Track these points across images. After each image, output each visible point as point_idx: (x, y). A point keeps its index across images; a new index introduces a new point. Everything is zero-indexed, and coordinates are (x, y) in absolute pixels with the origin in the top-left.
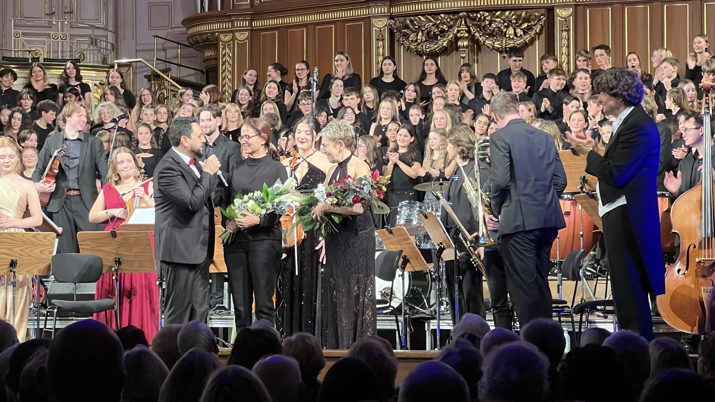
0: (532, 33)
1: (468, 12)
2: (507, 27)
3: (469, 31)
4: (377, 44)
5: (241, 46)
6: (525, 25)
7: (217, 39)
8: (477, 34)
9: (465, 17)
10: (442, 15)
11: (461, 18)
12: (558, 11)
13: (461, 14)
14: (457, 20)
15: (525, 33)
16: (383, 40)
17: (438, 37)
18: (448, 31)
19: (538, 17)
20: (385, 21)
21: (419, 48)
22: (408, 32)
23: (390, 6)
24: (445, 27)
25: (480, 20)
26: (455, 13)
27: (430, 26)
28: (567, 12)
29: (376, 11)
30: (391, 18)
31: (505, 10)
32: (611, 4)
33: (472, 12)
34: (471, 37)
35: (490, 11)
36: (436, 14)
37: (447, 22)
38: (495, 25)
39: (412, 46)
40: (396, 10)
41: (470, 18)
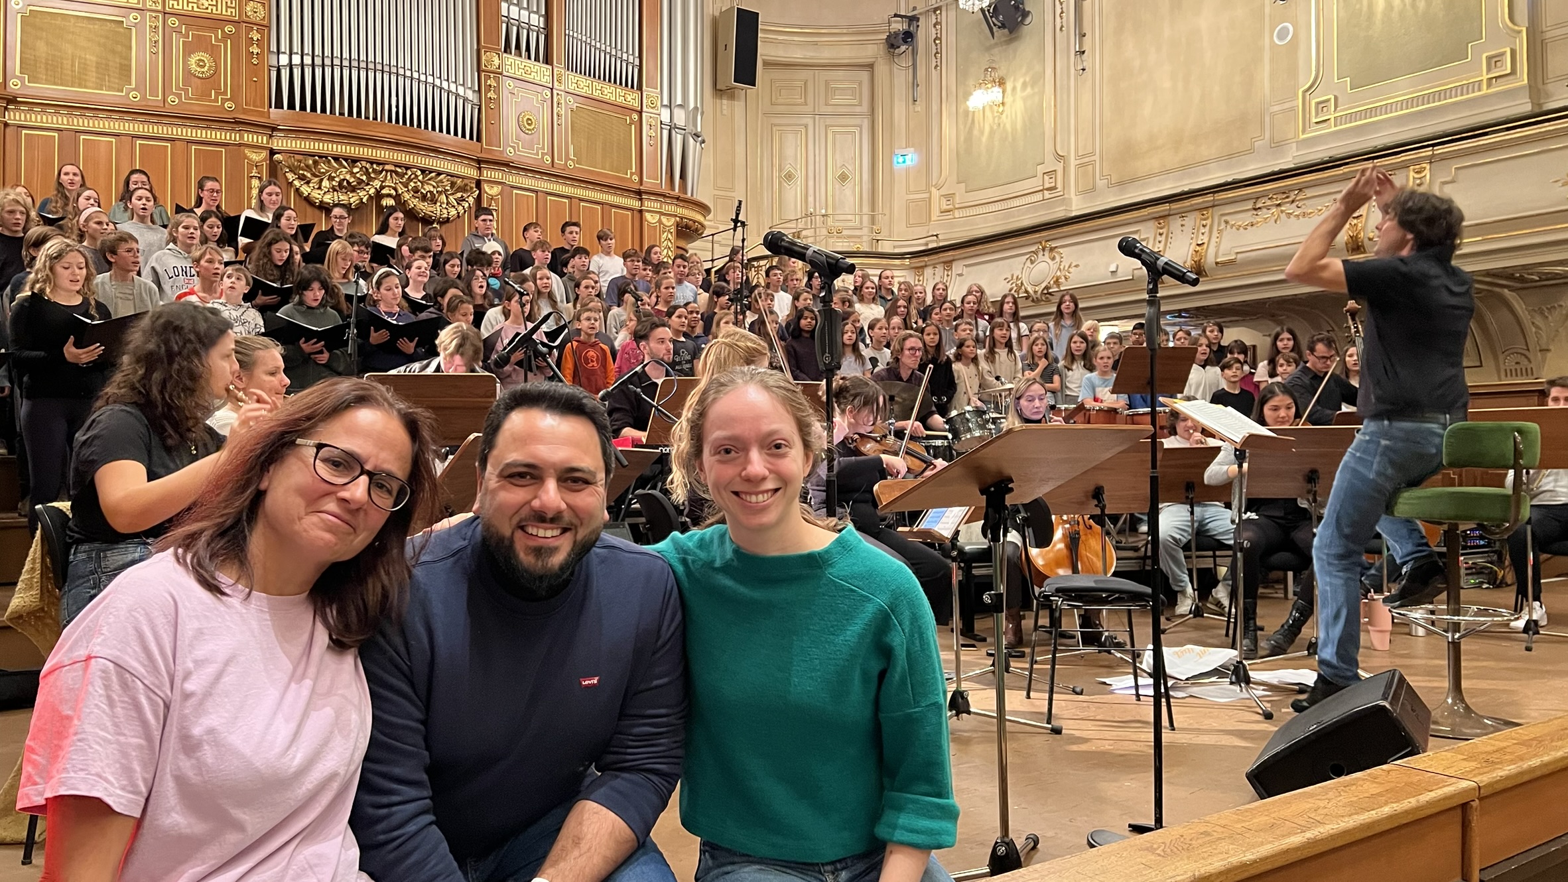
0: (466, 205)
1: (396, 166)
2: (440, 193)
3: (395, 189)
4: (249, 182)
6: (459, 195)
8: (407, 196)
9: (392, 171)
10: (364, 163)
11: (387, 171)
12: (486, 187)
13: (387, 167)
14: (381, 172)
17: (353, 190)
18: (368, 184)
19: (471, 188)
20: (264, 154)
21: (327, 199)
22: (309, 175)
23: (271, 136)
24: (364, 178)
25: (410, 180)
26: (379, 164)
27: (344, 174)
28: (494, 190)
29: (248, 138)
30: (272, 152)
31: (439, 174)
32: (536, 192)
33: (400, 167)
34: (397, 197)
35: (423, 171)
36: (354, 161)
37: (367, 173)
38: (428, 188)
39: (317, 195)
40: (278, 143)
41: (396, 173)
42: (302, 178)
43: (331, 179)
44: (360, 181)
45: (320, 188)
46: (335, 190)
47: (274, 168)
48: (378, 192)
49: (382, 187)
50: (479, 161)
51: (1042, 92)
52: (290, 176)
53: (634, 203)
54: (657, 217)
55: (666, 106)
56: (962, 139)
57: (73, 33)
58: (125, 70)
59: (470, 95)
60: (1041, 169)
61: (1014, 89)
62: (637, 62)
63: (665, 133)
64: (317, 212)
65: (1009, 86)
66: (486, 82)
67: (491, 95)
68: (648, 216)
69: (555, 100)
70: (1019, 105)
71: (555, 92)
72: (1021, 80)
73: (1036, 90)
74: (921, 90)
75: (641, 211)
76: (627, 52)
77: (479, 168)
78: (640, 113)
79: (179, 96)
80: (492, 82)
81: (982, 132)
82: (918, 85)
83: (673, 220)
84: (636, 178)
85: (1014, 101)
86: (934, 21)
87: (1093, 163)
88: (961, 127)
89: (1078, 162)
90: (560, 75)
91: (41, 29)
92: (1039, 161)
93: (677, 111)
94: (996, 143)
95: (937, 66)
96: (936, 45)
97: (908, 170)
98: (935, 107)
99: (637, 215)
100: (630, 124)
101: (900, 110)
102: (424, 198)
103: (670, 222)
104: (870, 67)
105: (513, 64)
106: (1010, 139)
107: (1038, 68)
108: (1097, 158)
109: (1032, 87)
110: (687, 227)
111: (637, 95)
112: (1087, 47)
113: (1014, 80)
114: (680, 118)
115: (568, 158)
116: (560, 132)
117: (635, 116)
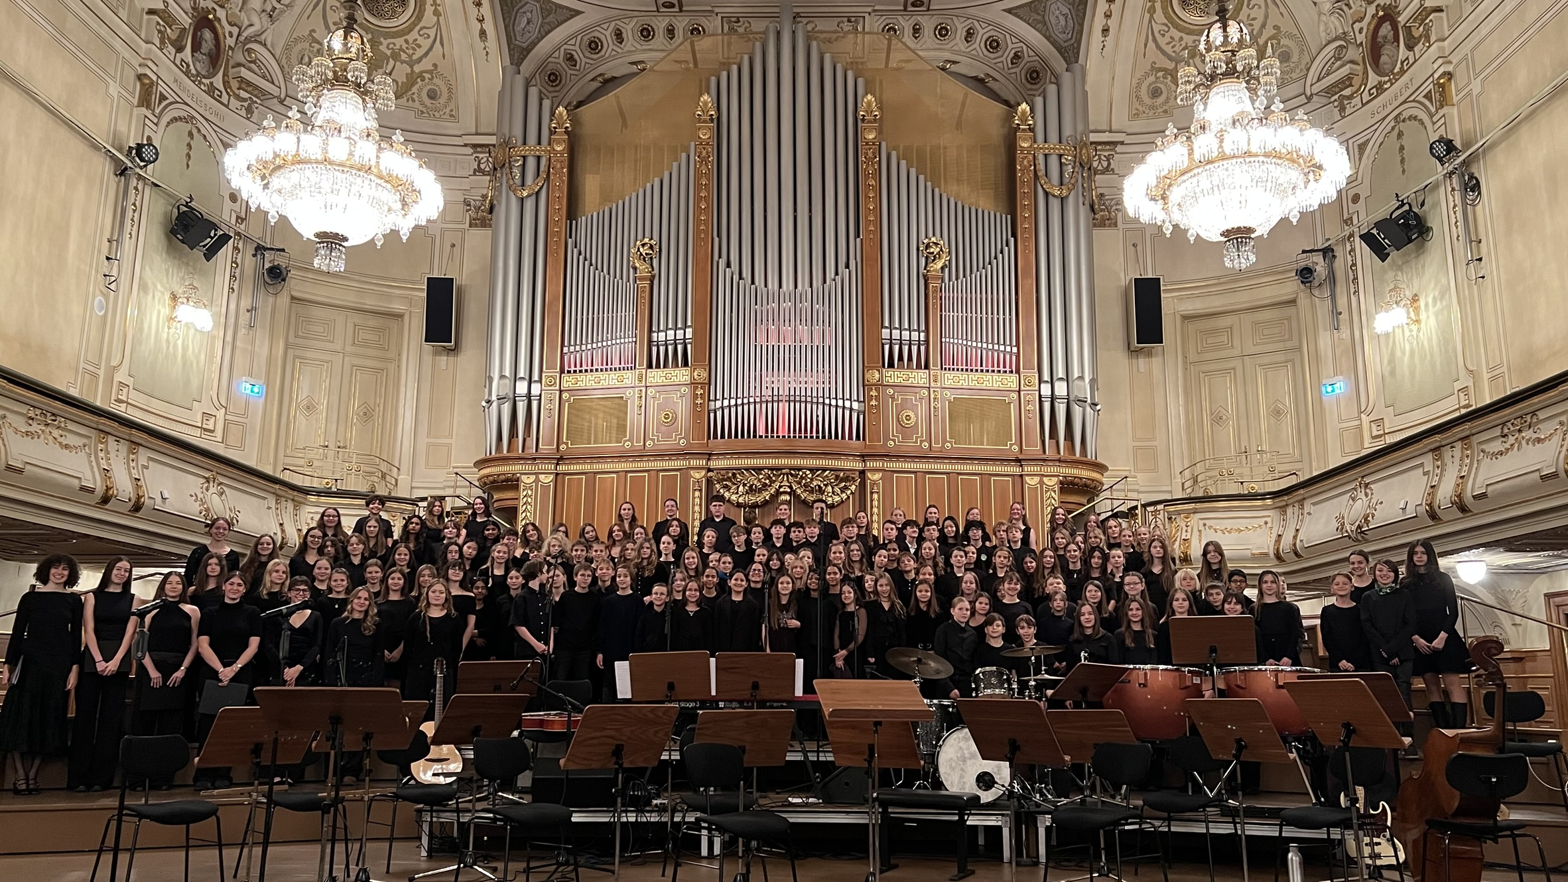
0: (849, 492)
1: (790, 469)
2: (826, 485)
3: (791, 487)
4: (693, 494)
5: (545, 488)
6: (843, 484)
7: (518, 480)
8: (799, 491)
9: (787, 474)
10: (766, 471)
11: (783, 474)
12: (869, 475)
13: (784, 471)
14: (779, 475)
15: (842, 492)
16: (700, 490)
17: (760, 491)
18: (770, 486)
19: (853, 478)
20: (703, 473)
21: (741, 500)
22: (729, 484)
23: (709, 459)
24: (767, 481)
25: (802, 478)
26: (778, 469)
27: (753, 480)
28: (877, 476)
29: (694, 463)
30: (709, 470)
31: (824, 470)
32: (915, 472)
33: (794, 470)
34: (792, 493)
35: (811, 470)
36: (759, 470)
37: (769, 478)
38: (815, 483)
39: (734, 497)
40: (715, 464)
41: (792, 475)
42: (727, 488)
43: (744, 485)
44: (765, 485)
45: (737, 493)
46: (747, 493)
47: (709, 482)
48: (777, 490)
49: (780, 487)
50: (862, 456)
51: (1449, 306)
52: (717, 486)
53: (1016, 470)
54: (1037, 479)
55: (1047, 382)
56: (1386, 362)
57: (596, 409)
58: (622, 428)
59: (855, 405)
60: (1458, 386)
61: (1427, 305)
62: (1015, 350)
63: (1047, 406)
64: (737, 509)
65: (1422, 303)
66: (869, 393)
67: (873, 403)
68: (1027, 479)
69: (932, 396)
70: (1432, 321)
71: (932, 390)
72: (1431, 296)
73: (1444, 304)
74: (1344, 317)
75: (1021, 476)
76: (1004, 344)
77: (864, 461)
78: (1019, 392)
79: (653, 440)
80: (874, 393)
81: (1403, 353)
82: (1340, 313)
83: (1055, 479)
84: (1016, 448)
85: (1428, 317)
86: (1348, 248)
87: (1502, 375)
88: (1384, 349)
89: (1490, 375)
90: (935, 376)
91: (578, 410)
92: (1455, 377)
93: (1057, 384)
94: (1417, 360)
95: (1355, 292)
96: (1353, 271)
97: (1338, 398)
98: (1357, 333)
99: (1019, 479)
100: (1009, 403)
101: (1325, 340)
102: (812, 492)
103: (1052, 482)
104: (1293, 302)
105: (894, 376)
106: (1428, 356)
107: (1444, 281)
108: (1505, 369)
109: (1441, 300)
110: (1072, 483)
111: (1014, 377)
112: (1484, 254)
113: (1426, 297)
114: (1061, 389)
115: (944, 441)
116: (936, 422)
117: (1015, 396)
